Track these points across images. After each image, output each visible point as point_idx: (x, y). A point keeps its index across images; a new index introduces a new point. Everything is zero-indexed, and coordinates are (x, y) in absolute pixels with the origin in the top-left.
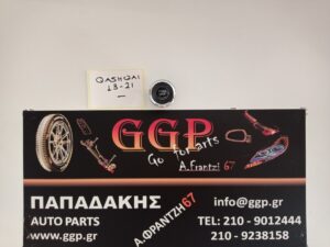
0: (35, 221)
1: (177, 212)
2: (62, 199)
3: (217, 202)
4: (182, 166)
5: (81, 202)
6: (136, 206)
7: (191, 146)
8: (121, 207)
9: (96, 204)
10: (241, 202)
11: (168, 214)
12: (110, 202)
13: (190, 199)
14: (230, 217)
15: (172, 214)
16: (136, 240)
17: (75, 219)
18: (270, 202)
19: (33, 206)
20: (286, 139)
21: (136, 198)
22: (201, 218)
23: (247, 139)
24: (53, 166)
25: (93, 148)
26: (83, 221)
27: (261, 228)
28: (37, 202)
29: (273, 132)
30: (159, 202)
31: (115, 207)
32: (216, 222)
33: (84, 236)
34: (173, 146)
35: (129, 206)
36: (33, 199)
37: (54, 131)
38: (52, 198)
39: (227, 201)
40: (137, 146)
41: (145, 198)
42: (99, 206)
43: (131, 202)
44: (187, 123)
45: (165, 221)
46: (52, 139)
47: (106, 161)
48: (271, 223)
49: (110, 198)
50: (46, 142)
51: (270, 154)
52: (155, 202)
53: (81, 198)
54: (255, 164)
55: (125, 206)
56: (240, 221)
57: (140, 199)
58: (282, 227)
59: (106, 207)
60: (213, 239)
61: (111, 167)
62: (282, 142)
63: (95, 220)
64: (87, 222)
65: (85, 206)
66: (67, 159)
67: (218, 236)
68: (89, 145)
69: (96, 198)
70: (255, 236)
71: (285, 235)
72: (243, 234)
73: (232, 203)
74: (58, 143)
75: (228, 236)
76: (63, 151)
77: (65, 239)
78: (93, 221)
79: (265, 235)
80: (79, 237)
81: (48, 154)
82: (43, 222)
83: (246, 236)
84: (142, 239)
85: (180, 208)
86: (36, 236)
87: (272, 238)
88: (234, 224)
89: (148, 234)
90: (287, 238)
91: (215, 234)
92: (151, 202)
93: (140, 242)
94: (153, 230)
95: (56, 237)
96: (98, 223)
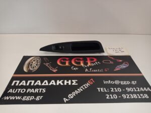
1: (86, 86)
3: (105, 82)
4: (86, 70)
5: (39, 83)
6: (65, 84)
7: (89, 64)
8: (58, 84)
9: (45, 83)
10: (117, 82)
11: (82, 87)
12: (53, 82)
13: (92, 81)
14: (114, 88)
15: (84, 87)
16: (64, 99)
17: (33, 89)
18: (131, 82)
19: (13, 84)
21: (66, 81)
22: (99, 89)
24: (29, 70)
25: (49, 65)
26: (37, 90)
27: (130, 93)
29: (121, 61)
30: (76, 82)
32: (106, 90)
33: (35, 97)
34: (82, 64)
35: (62, 84)
39: (110, 82)
40: (67, 64)
42: (47, 84)
43: (63, 82)
44: (87, 58)
45: (80, 90)
46: (32, 62)
48: (135, 91)
54: (118, 69)
55: (60, 84)
56: (119, 90)
59: (50, 84)
60: (107, 98)
61: (55, 71)
64: (39, 91)
65: (40, 84)
66: (36, 68)
69: (46, 81)
70: (130, 96)
71: (146, 96)
72: (123, 95)
73: (112, 82)
74: (34, 64)
75: (115, 96)
76: (35, 66)
77: (24, 99)
78: (42, 91)
79: (135, 96)
80: (32, 98)
81: (28, 67)
82: (15, 91)
83: (125, 96)
84: (68, 98)
85: (88, 85)
86: (8, 98)
87: (140, 97)
88: (116, 91)
89: (71, 96)
90: (148, 97)
91: (108, 96)
92: (73, 82)
93: (67, 100)
94: (74, 94)
95: (19, 98)
96: (45, 91)
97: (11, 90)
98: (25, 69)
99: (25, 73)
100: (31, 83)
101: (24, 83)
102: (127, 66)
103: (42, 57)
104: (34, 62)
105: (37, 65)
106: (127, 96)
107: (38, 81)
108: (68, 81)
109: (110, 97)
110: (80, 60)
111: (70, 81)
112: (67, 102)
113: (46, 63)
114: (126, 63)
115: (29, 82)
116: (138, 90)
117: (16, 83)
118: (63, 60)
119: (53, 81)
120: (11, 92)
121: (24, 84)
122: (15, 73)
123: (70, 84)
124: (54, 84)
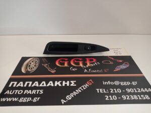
1: (85, 87)
3: (105, 83)
4: (86, 71)
5: (36, 84)
6: (64, 85)
7: (88, 65)
8: (56, 85)
9: (43, 84)
10: (117, 83)
11: (80, 88)
12: (51, 84)
13: (91, 82)
14: (113, 89)
15: (82, 88)
16: (62, 100)
17: (30, 91)
18: (131, 83)
19: (10, 86)
20: (128, 63)
22: (98, 90)
23: (111, 63)
24: (27, 71)
25: (47, 66)
26: (34, 92)
27: (130, 94)
29: (121, 61)
30: (75, 83)
32: (106, 91)
33: (32, 99)
34: (81, 65)
35: (60, 85)
39: (109, 83)
40: (66, 65)
42: (45, 85)
43: (61, 83)
44: (86, 59)
45: (78, 91)
47: (51, 69)
48: (136, 91)
50: (27, 65)
51: (123, 67)
52: (73, 83)
54: (118, 70)
55: (58, 85)
56: (119, 91)
59: (48, 85)
60: (106, 99)
61: (53, 72)
63: (41, 91)
64: (36, 92)
68: (45, 65)
69: (44, 82)
70: (130, 97)
71: (147, 97)
72: (123, 96)
73: (112, 83)
74: (32, 65)
75: (115, 98)
76: (34, 67)
77: (21, 100)
78: (39, 92)
79: (135, 97)
80: (29, 99)
81: (27, 68)
82: (12, 92)
83: (125, 97)
84: (65, 100)
85: (86, 86)
86: (4, 100)
87: (140, 98)
88: (116, 92)
89: (69, 97)
90: (149, 98)
91: (108, 97)
92: (71, 83)
93: (65, 101)
94: (72, 95)
95: (16, 99)
96: (42, 92)
97: (8, 91)
98: (23, 70)
99: (23, 74)
100: (28, 84)
101: (21, 84)
102: (128, 66)
103: (40, 58)
104: (32, 63)
105: (35, 66)
106: (127, 97)
107: (36, 82)
108: (66, 82)
109: (109, 98)
110: (79, 60)
111: (68, 82)
112: (65, 104)
113: (44, 63)
114: (126, 64)
115: (26, 83)
116: (139, 91)
117: (13, 84)
118: (62, 60)
119: (51, 82)
120: (8, 93)
121: (22, 86)
122: (13, 75)
123: (68, 85)
124: (52, 85)
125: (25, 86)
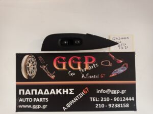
0: (21, 100)
1: (81, 96)
2: (32, 90)
3: (98, 91)
4: (83, 76)
6: (64, 93)
7: (87, 68)
8: (57, 94)
10: (108, 91)
11: (77, 96)
13: (86, 90)
14: (104, 98)
15: (79, 96)
16: (64, 108)
17: (38, 99)
18: (121, 91)
19: (20, 94)
20: (127, 64)
21: (64, 90)
22: (91, 98)
23: (110, 64)
24: (28, 76)
25: (45, 69)
26: (41, 100)
27: (117, 102)
28: (22, 92)
29: (121, 62)
30: (73, 91)
31: (55, 94)
32: (97, 100)
33: (42, 106)
35: (61, 93)
36: (20, 90)
37: (29, 62)
38: (28, 90)
39: (102, 91)
40: (64, 68)
41: (67, 90)
42: (48, 93)
43: (62, 91)
44: (85, 58)
45: (76, 99)
46: (28, 65)
47: (51, 74)
48: (121, 100)
49: (53, 90)
50: (26, 66)
51: (120, 71)
52: (72, 91)
53: (40, 90)
54: (114, 75)
55: (59, 93)
56: (108, 99)
57: (65, 90)
58: (126, 102)
59: (51, 94)
60: (96, 107)
61: (53, 77)
62: (125, 66)
64: (43, 100)
65: (42, 93)
66: (34, 73)
67: (99, 106)
68: (44, 67)
69: (47, 90)
70: (114, 106)
71: (127, 105)
72: (109, 105)
73: (104, 92)
74: (31, 67)
75: (103, 106)
76: (33, 70)
77: (34, 107)
78: (45, 100)
79: (118, 106)
80: (39, 107)
81: (27, 72)
82: (24, 100)
84: (66, 107)
85: (82, 94)
86: (21, 106)
87: (122, 107)
88: (105, 100)
89: (69, 105)
90: (128, 107)
91: (97, 105)
94: (71, 103)
95: (30, 106)
96: (48, 101)
99: (25, 80)
105: (34, 68)
106: (112, 105)
110: (78, 60)
112: (66, 111)
113: (42, 65)
116: (124, 100)
118: (60, 60)
121: (29, 93)
122: (17, 81)
123: (67, 93)
125: (32, 94)
